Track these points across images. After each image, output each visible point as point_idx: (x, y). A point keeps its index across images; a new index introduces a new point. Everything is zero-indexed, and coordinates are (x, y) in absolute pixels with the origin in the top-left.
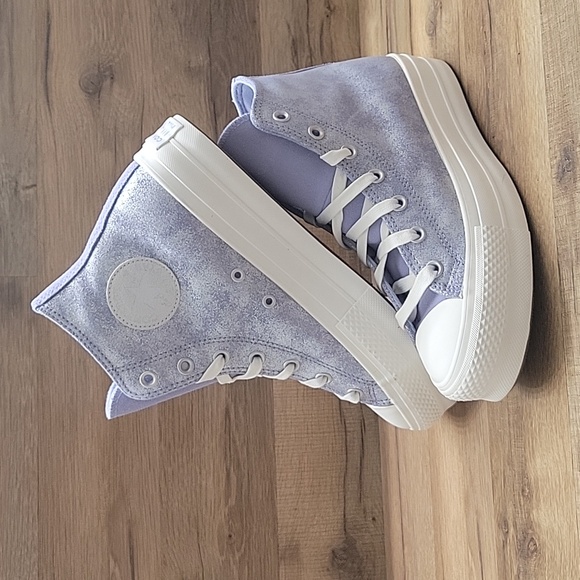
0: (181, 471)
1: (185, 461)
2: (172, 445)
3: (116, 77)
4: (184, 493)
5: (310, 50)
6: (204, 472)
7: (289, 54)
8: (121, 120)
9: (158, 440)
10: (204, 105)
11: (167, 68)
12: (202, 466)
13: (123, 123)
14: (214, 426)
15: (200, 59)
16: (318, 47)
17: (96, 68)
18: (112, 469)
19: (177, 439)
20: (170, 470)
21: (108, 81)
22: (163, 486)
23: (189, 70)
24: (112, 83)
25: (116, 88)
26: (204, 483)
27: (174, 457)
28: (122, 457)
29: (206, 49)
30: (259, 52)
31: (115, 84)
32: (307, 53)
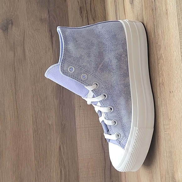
0: (43, 171)
1: (44, 167)
2: (39, 161)
3: (13, 23)
4: (45, 179)
5: (87, 11)
6: (52, 171)
7: (79, 13)
8: (16, 40)
9: (34, 160)
10: (47, 33)
11: (33, 19)
12: (51, 169)
13: (17, 41)
14: (55, 153)
15: (45, 15)
16: (89, 9)
17: (6, 20)
18: (17, 172)
19: (41, 159)
20: (39, 171)
21: (11, 25)
22: (36, 177)
23: (41, 20)
24: (12, 26)
25: (14, 28)
26: (52, 175)
27: (40, 166)
28: (21, 167)
29: (47, 12)
30: (67, 12)
31: (13, 26)
32: (86, 12)
